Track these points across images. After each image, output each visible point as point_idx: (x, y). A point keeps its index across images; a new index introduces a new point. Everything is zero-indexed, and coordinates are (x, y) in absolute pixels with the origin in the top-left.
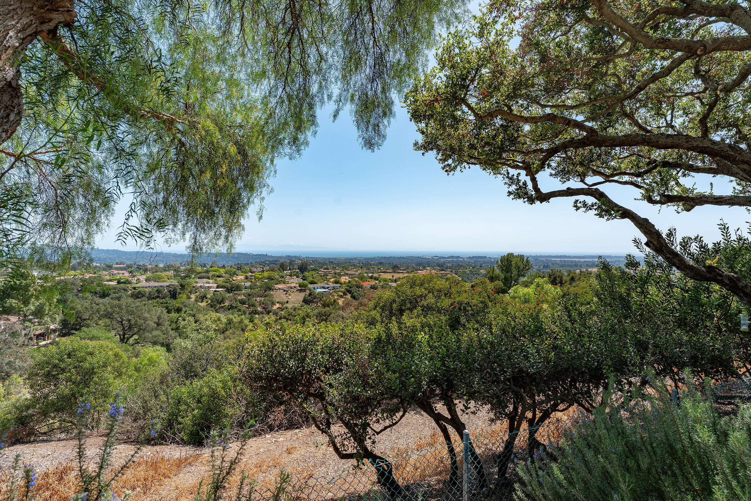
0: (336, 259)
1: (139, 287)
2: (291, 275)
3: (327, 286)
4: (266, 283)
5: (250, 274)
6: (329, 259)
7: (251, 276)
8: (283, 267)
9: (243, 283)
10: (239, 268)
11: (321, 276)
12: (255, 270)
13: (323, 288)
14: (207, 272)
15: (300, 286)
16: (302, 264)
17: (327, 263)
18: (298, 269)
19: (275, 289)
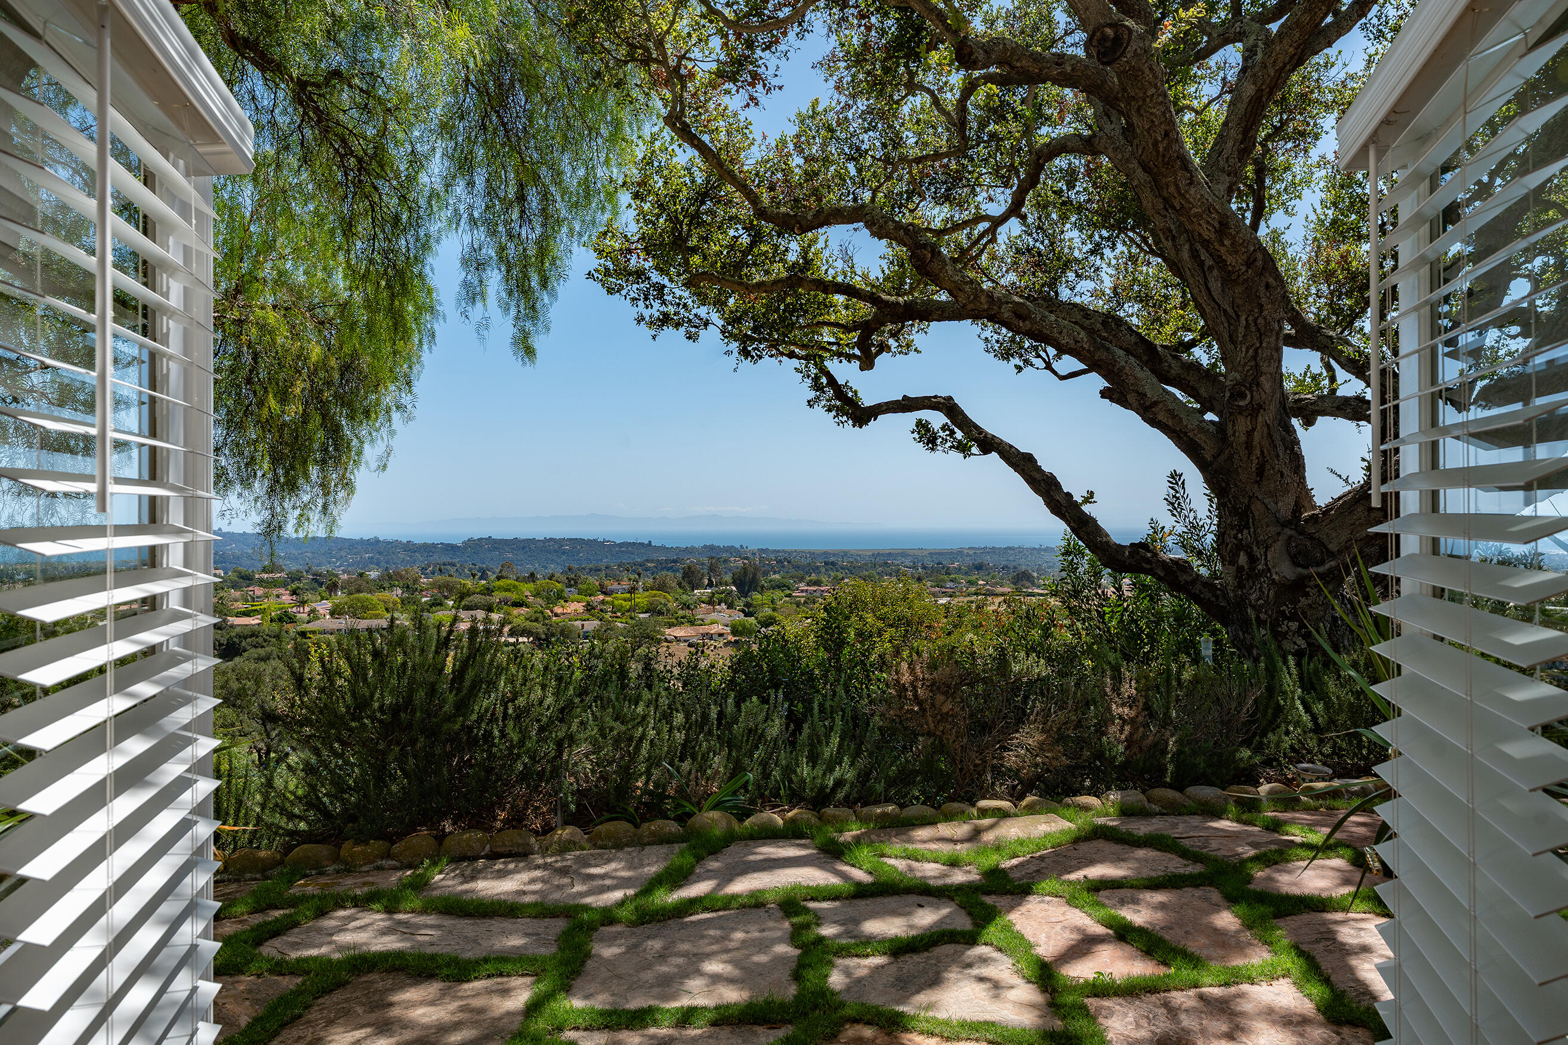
0: (845, 554)
1: (314, 632)
2: (710, 602)
4: (641, 623)
5: (601, 597)
6: (826, 554)
7: (603, 602)
8: (690, 579)
9: (578, 623)
10: (572, 583)
11: (798, 604)
12: (615, 586)
14: (488, 591)
15: (734, 632)
16: (745, 569)
17: (818, 568)
18: (734, 583)
19: (666, 640)
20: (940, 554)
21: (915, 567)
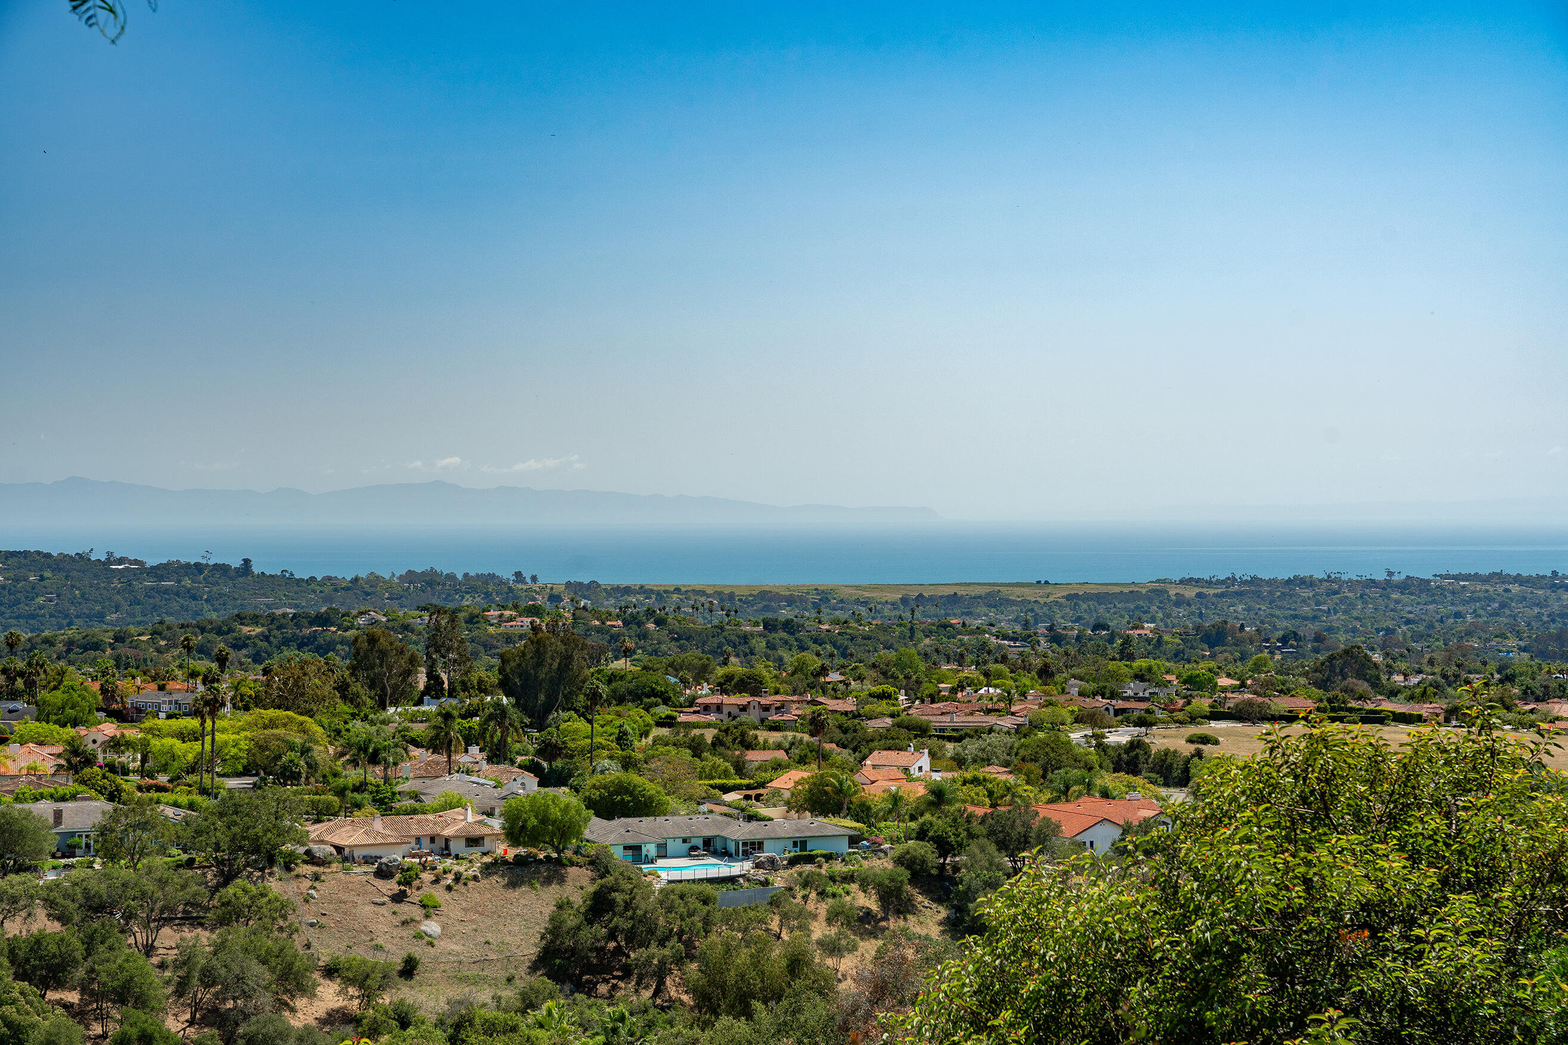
0: (824, 597)
2: (439, 743)
3: (740, 831)
4: (230, 809)
5: (109, 729)
6: (766, 598)
7: (116, 744)
8: (375, 672)
9: (45, 808)
11: (696, 748)
12: (149, 694)
13: (711, 847)
15: (515, 833)
16: (537, 641)
17: (745, 638)
18: (505, 685)
19: (311, 858)
20: (1100, 598)
21: (1029, 639)
